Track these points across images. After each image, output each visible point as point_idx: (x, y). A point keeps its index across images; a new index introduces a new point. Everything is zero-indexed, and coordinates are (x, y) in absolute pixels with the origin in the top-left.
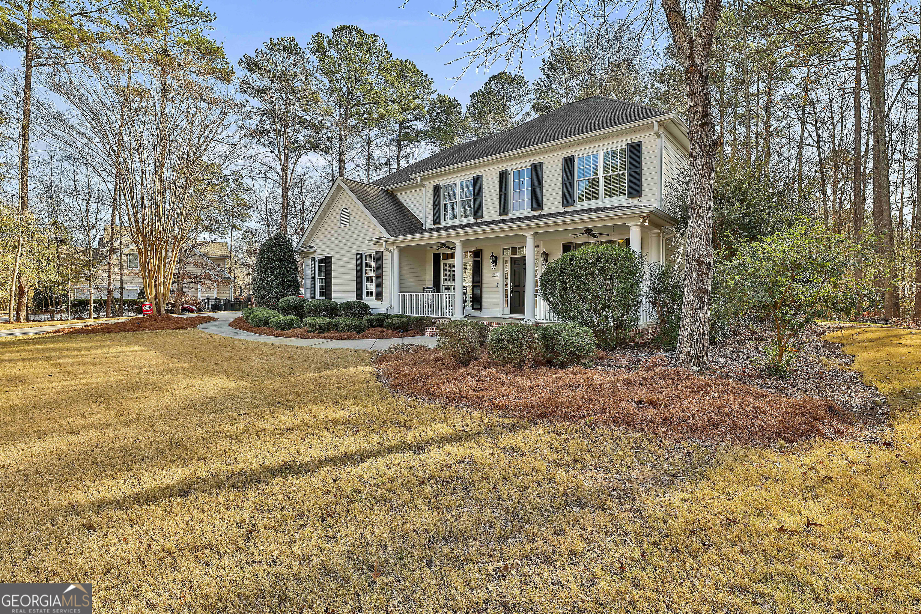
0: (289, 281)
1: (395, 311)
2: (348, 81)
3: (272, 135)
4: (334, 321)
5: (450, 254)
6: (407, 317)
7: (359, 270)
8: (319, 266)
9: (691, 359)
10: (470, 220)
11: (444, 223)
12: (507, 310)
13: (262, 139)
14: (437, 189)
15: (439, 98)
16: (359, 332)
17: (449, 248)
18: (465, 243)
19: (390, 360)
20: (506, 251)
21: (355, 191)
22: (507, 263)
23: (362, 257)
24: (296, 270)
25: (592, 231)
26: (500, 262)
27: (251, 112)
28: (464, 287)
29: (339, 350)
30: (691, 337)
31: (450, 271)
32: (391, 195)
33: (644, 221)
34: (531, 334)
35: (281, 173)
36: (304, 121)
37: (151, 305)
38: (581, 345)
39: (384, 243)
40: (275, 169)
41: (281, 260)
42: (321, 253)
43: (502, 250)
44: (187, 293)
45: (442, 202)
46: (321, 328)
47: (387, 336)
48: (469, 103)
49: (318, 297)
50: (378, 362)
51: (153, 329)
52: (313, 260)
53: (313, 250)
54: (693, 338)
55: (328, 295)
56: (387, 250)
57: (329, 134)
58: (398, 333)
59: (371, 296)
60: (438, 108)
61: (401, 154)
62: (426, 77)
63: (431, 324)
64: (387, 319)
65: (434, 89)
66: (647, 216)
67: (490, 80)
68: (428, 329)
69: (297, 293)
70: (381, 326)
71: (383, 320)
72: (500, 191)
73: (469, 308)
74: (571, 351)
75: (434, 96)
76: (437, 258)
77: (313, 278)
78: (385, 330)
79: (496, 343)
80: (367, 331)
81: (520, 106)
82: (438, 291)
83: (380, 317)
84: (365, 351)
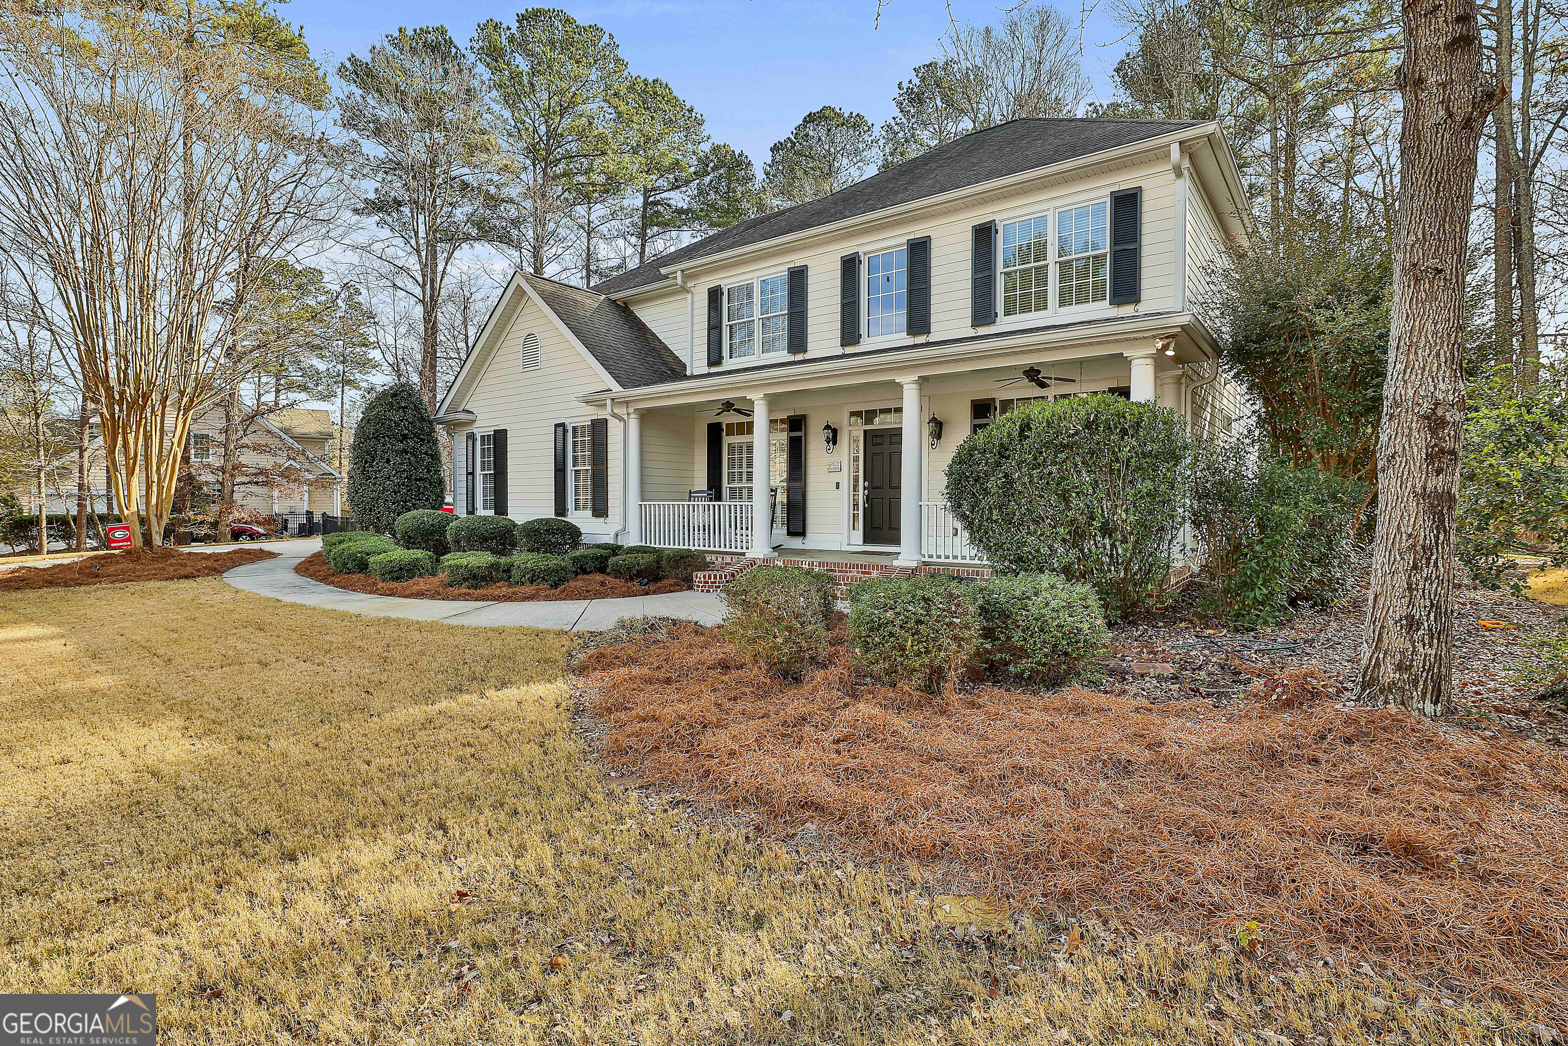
0: (421, 479)
1: (632, 540)
2: (547, 114)
3: (406, 210)
4: (503, 560)
5: (740, 425)
6: (655, 551)
7: (560, 457)
8: (483, 450)
9: (1415, 683)
10: (783, 355)
11: (728, 364)
12: (858, 536)
13: (387, 218)
14: (715, 295)
15: (716, 149)
16: (555, 586)
17: (739, 411)
18: (773, 401)
19: (610, 665)
20: (853, 419)
21: (550, 300)
22: (856, 441)
23: (565, 431)
24: (435, 457)
25: (1039, 372)
26: (843, 439)
27: (362, 166)
28: (772, 490)
29: (500, 631)
30: (1412, 624)
31: (741, 459)
32: (624, 310)
33: (1165, 347)
34: (957, 605)
35: (420, 279)
36: (465, 186)
37: (127, 528)
38: (1080, 630)
39: (609, 402)
40: (407, 271)
41: (405, 437)
42: (484, 426)
43: (846, 416)
44: (239, 502)
45: (725, 322)
46: (475, 577)
47: (613, 593)
48: (769, 162)
49: (481, 512)
50: (582, 670)
51: (122, 581)
52: (471, 437)
53: (471, 417)
54: (1419, 624)
55: (500, 505)
56: (615, 416)
57: (513, 213)
58: (635, 585)
59: (585, 508)
60: (713, 170)
61: (647, 249)
62: (691, 110)
63: (704, 566)
64: (615, 554)
65: (705, 133)
66: (1173, 336)
67: (805, 120)
68: (699, 576)
69: (439, 502)
70: (602, 570)
71: (607, 558)
72: (843, 298)
73: (781, 531)
74: (1055, 646)
75: (706, 147)
76: (715, 433)
77: (471, 474)
78: (609, 580)
79: (872, 629)
80: (572, 584)
81: (859, 168)
82: (719, 498)
83: (600, 552)
84: (560, 633)
